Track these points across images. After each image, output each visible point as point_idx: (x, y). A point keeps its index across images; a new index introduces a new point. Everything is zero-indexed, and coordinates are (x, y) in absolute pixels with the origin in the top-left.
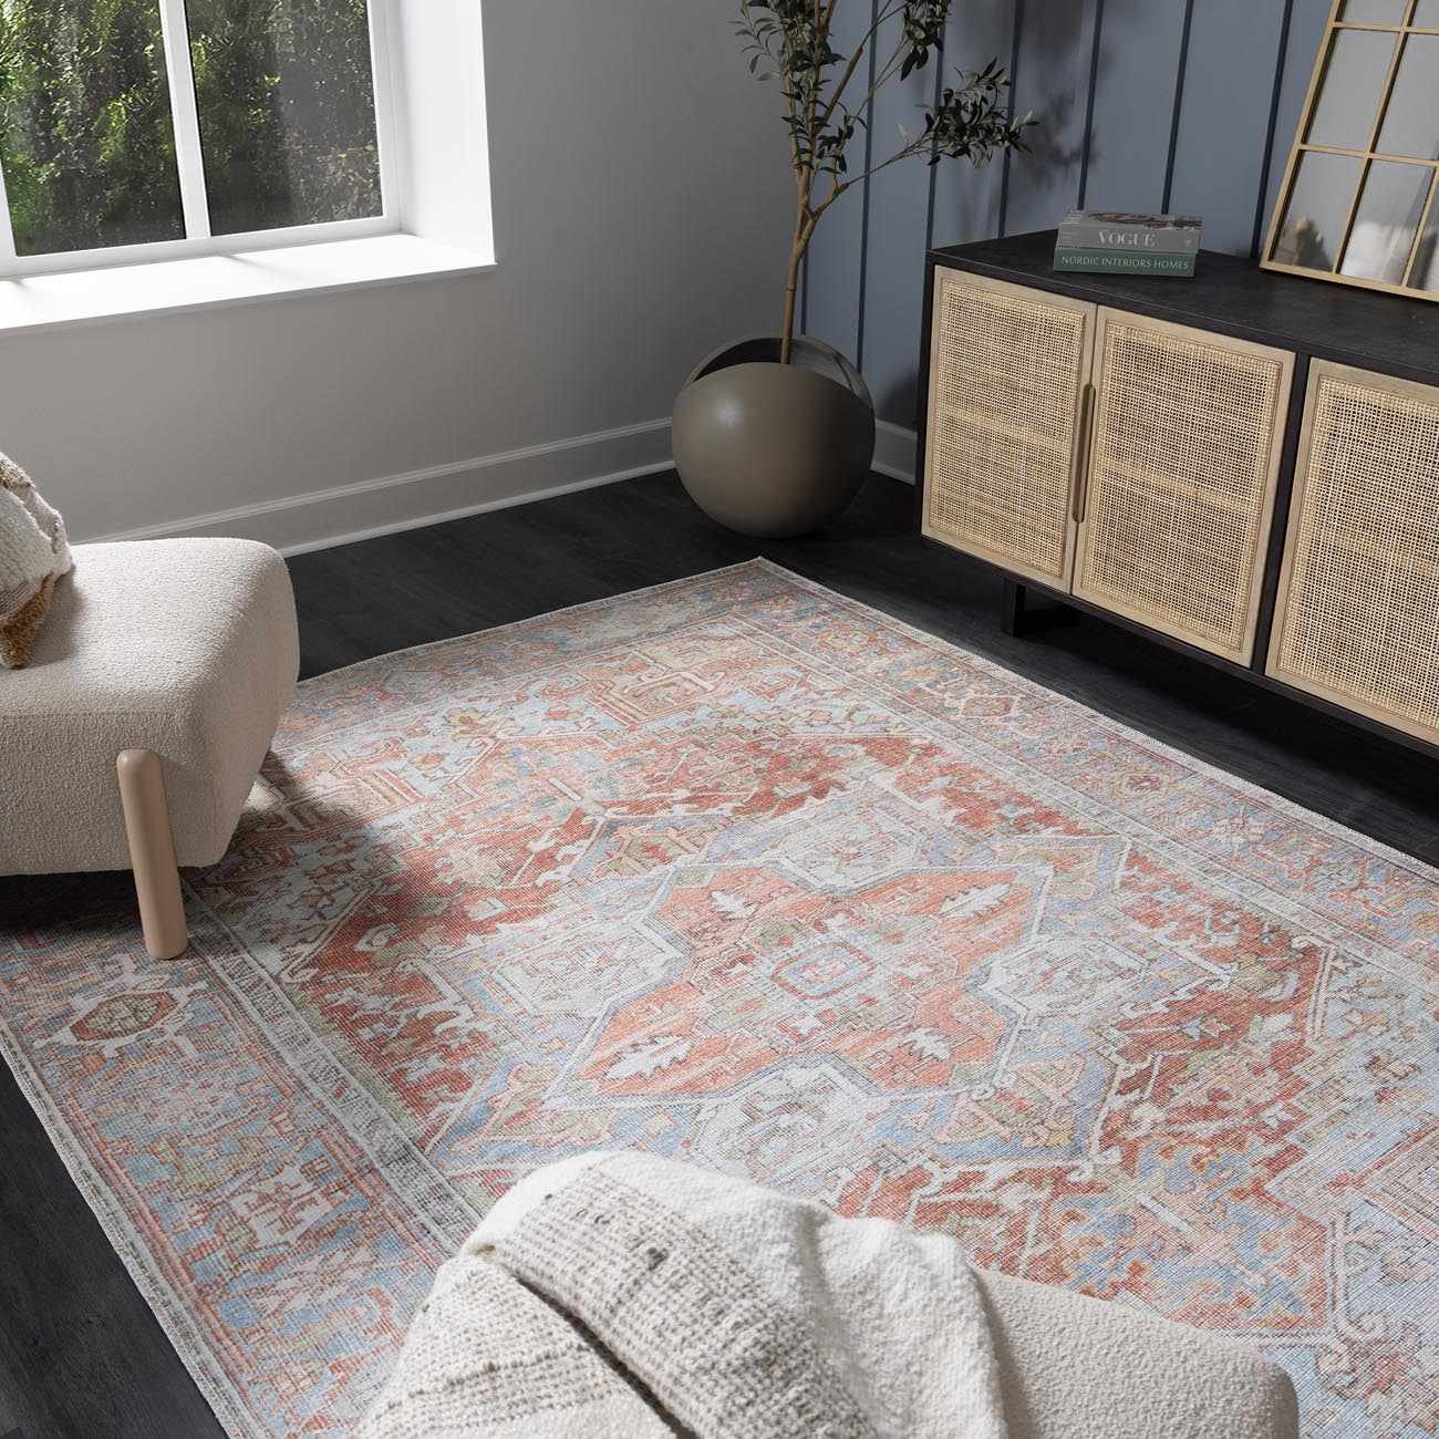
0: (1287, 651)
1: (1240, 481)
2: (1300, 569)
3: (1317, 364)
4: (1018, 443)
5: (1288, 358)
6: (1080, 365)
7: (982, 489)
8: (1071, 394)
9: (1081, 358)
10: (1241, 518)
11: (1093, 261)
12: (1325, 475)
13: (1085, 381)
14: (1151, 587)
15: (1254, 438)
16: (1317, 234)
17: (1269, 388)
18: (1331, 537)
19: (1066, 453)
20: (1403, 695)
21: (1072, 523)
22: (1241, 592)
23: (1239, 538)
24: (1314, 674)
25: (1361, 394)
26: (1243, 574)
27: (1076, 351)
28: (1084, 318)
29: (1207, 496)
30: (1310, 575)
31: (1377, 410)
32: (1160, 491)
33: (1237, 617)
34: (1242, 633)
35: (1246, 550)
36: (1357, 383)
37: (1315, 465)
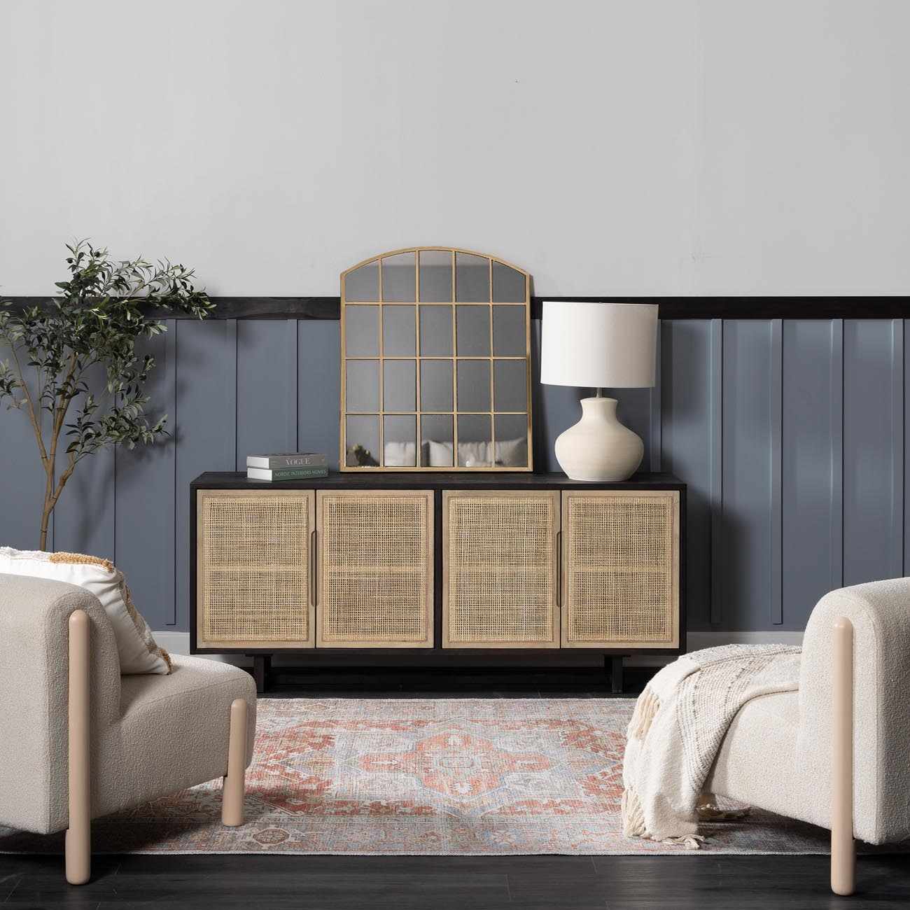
0: (453, 631)
1: (414, 558)
2: (453, 589)
3: (446, 493)
4: (270, 574)
5: (430, 494)
6: (308, 522)
7: (244, 607)
8: (303, 540)
9: (308, 518)
10: (418, 574)
11: (287, 474)
12: (459, 542)
13: (312, 529)
14: (369, 626)
15: (417, 536)
16: (365, 451)
17: (423, 508)
18: (465, 569)
19: (304, 571)
20: (515, 631)
21: (312, 608)
22: (422, 611)
23: (418, 585)
24: (469, 638)
25: (470, 501)
26: (422, 602)
27: (305, 516)
28: (308, 498)
29: (395, 569)
30: (458, 591)
31: (479, 506)
32: (367, 574)
33: (422, 624)
34: (427, 632)
35: (423, 589)
36: (467, 497)
37: (453, 537)
